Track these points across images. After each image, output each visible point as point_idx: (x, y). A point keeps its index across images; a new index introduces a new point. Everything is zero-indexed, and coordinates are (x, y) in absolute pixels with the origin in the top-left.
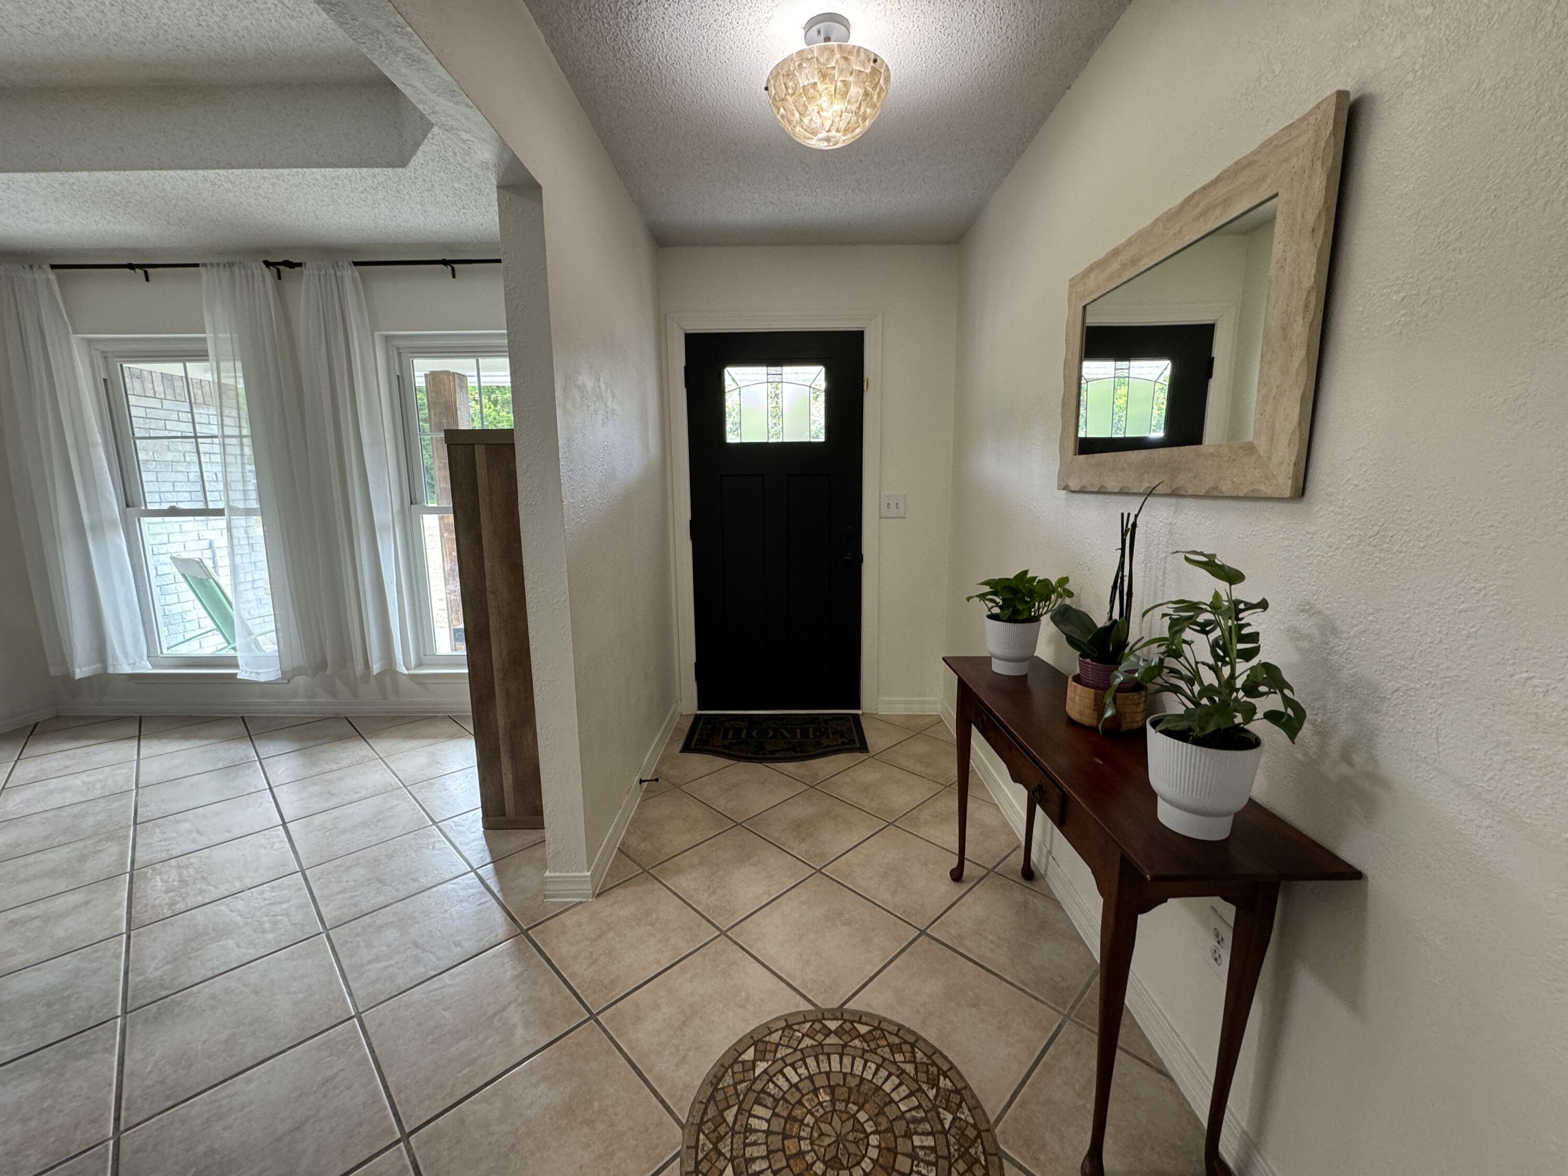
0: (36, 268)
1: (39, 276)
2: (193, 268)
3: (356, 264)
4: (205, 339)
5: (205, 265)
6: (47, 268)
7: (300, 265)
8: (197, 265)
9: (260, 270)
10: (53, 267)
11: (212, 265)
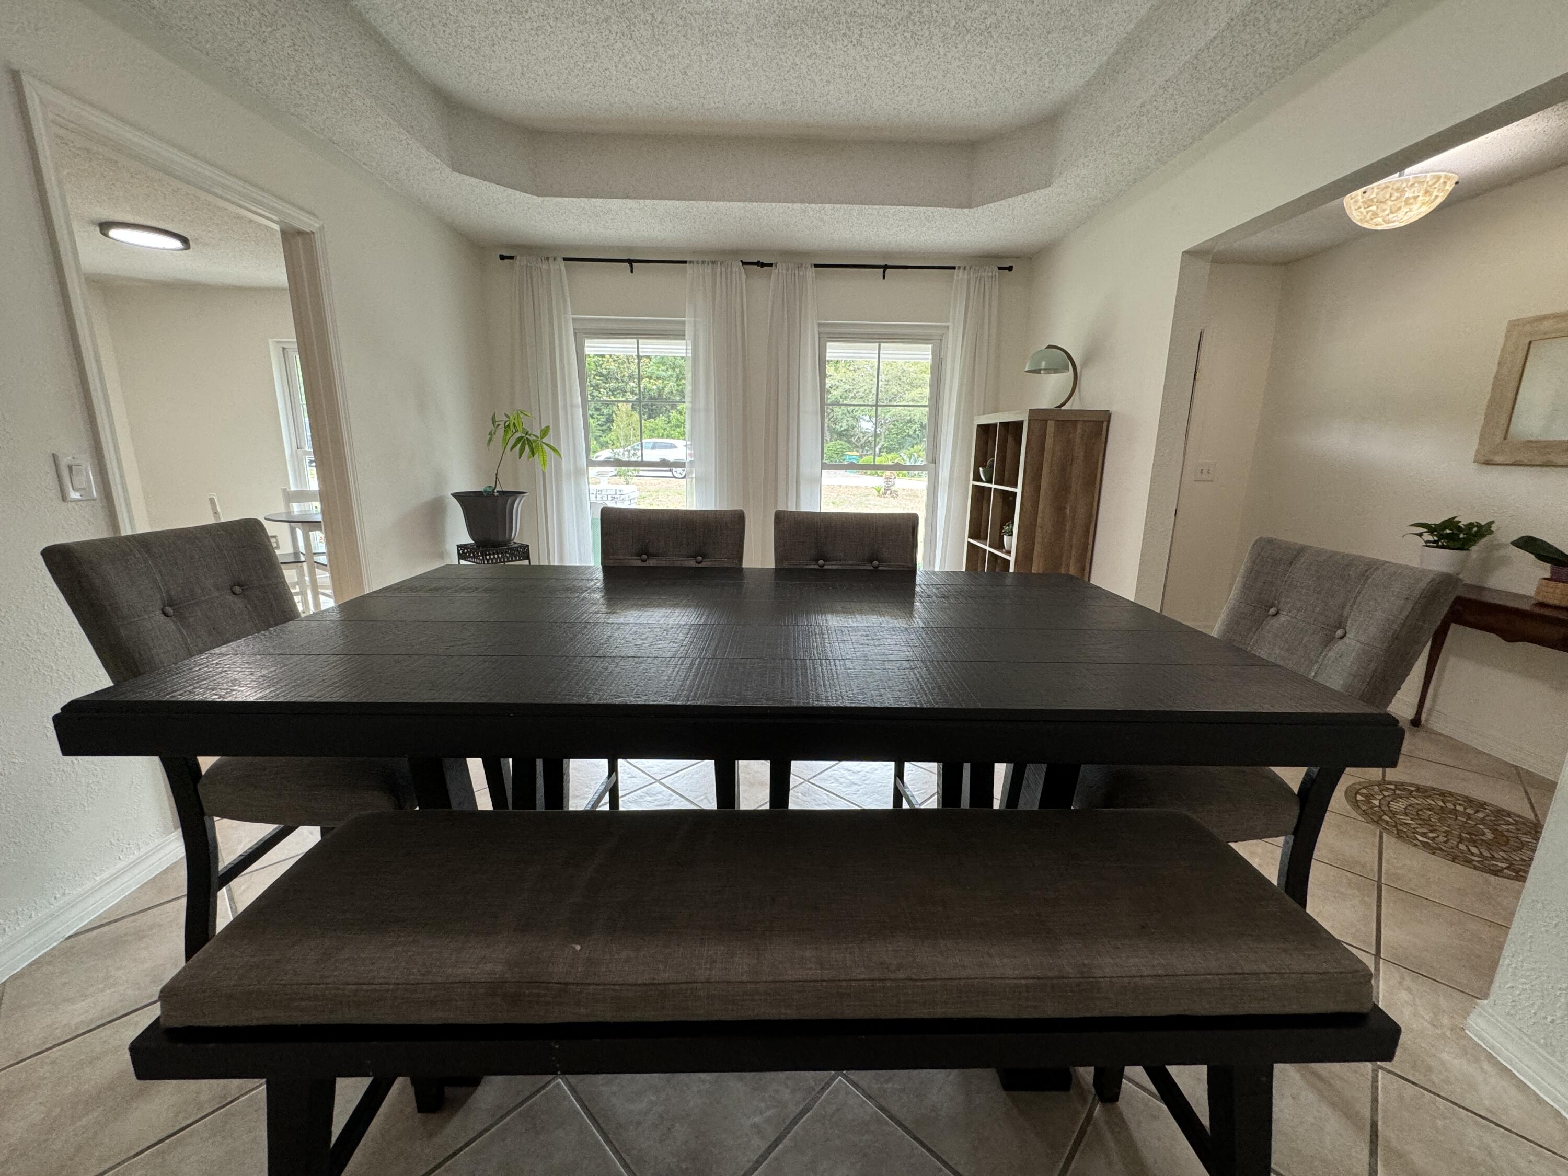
0: (551, 260)
1: (554, 266)
2: (681, 265)
3: (816, 266)
4: (683, 323)
5: (691, 262)
6: (560, 260)
7: (770, 265)
8: (685, 262)
9: (737, 267)
10: (565, 259)
11: (698, 262)
